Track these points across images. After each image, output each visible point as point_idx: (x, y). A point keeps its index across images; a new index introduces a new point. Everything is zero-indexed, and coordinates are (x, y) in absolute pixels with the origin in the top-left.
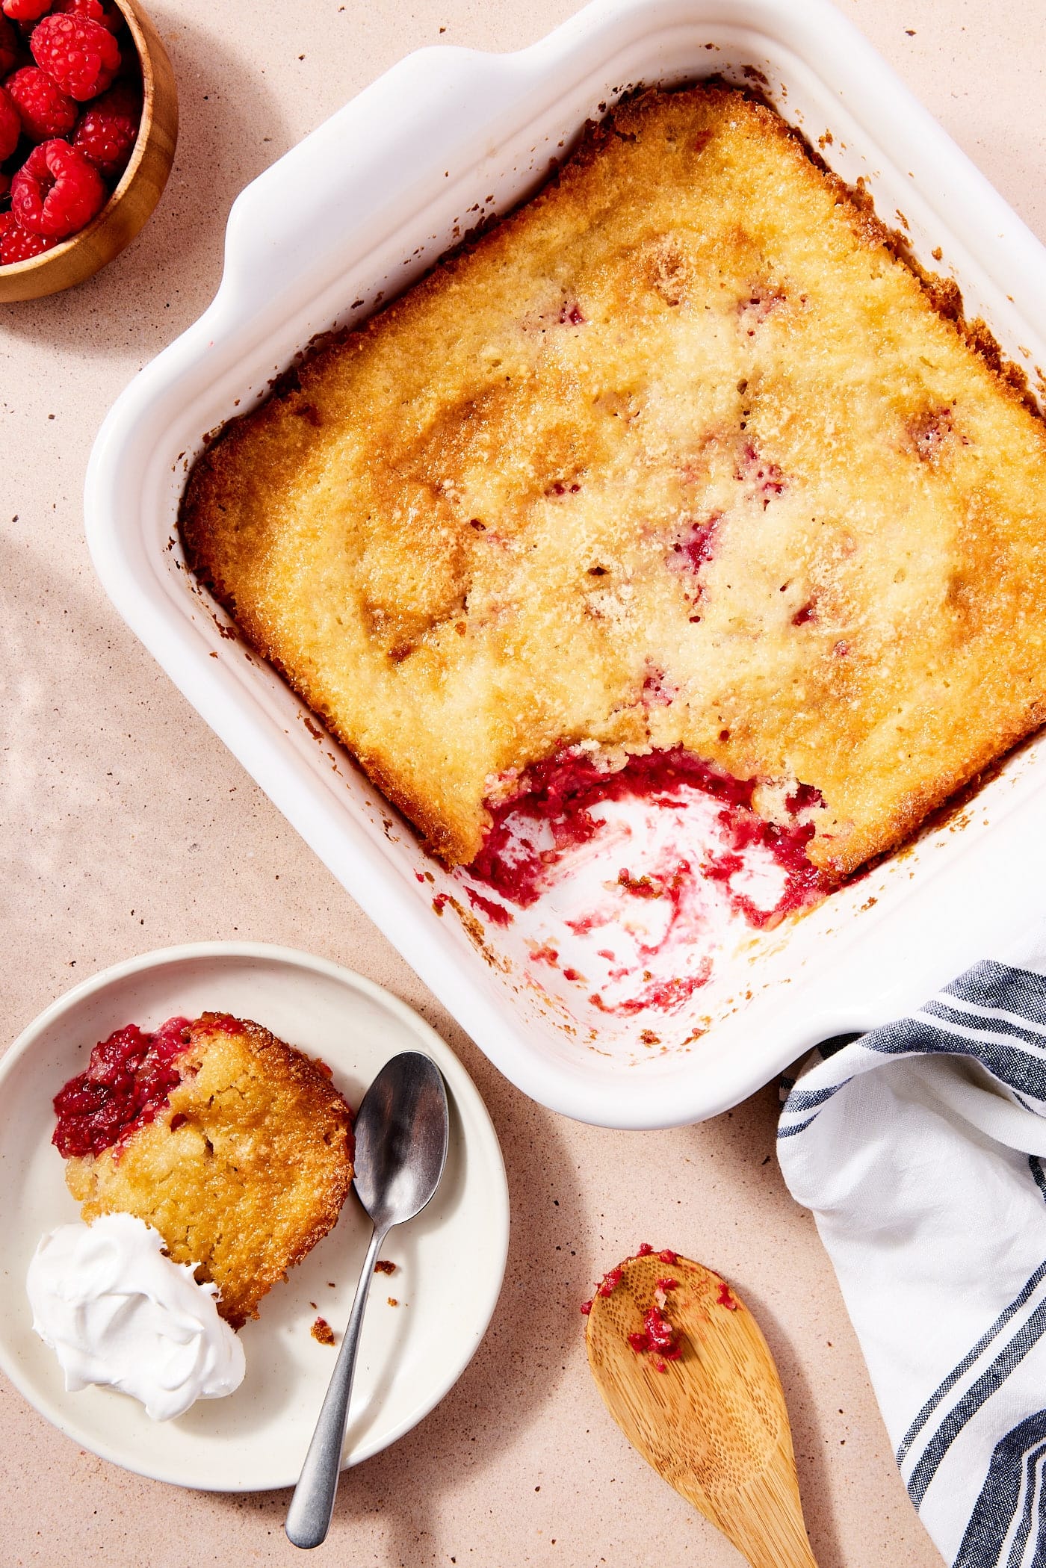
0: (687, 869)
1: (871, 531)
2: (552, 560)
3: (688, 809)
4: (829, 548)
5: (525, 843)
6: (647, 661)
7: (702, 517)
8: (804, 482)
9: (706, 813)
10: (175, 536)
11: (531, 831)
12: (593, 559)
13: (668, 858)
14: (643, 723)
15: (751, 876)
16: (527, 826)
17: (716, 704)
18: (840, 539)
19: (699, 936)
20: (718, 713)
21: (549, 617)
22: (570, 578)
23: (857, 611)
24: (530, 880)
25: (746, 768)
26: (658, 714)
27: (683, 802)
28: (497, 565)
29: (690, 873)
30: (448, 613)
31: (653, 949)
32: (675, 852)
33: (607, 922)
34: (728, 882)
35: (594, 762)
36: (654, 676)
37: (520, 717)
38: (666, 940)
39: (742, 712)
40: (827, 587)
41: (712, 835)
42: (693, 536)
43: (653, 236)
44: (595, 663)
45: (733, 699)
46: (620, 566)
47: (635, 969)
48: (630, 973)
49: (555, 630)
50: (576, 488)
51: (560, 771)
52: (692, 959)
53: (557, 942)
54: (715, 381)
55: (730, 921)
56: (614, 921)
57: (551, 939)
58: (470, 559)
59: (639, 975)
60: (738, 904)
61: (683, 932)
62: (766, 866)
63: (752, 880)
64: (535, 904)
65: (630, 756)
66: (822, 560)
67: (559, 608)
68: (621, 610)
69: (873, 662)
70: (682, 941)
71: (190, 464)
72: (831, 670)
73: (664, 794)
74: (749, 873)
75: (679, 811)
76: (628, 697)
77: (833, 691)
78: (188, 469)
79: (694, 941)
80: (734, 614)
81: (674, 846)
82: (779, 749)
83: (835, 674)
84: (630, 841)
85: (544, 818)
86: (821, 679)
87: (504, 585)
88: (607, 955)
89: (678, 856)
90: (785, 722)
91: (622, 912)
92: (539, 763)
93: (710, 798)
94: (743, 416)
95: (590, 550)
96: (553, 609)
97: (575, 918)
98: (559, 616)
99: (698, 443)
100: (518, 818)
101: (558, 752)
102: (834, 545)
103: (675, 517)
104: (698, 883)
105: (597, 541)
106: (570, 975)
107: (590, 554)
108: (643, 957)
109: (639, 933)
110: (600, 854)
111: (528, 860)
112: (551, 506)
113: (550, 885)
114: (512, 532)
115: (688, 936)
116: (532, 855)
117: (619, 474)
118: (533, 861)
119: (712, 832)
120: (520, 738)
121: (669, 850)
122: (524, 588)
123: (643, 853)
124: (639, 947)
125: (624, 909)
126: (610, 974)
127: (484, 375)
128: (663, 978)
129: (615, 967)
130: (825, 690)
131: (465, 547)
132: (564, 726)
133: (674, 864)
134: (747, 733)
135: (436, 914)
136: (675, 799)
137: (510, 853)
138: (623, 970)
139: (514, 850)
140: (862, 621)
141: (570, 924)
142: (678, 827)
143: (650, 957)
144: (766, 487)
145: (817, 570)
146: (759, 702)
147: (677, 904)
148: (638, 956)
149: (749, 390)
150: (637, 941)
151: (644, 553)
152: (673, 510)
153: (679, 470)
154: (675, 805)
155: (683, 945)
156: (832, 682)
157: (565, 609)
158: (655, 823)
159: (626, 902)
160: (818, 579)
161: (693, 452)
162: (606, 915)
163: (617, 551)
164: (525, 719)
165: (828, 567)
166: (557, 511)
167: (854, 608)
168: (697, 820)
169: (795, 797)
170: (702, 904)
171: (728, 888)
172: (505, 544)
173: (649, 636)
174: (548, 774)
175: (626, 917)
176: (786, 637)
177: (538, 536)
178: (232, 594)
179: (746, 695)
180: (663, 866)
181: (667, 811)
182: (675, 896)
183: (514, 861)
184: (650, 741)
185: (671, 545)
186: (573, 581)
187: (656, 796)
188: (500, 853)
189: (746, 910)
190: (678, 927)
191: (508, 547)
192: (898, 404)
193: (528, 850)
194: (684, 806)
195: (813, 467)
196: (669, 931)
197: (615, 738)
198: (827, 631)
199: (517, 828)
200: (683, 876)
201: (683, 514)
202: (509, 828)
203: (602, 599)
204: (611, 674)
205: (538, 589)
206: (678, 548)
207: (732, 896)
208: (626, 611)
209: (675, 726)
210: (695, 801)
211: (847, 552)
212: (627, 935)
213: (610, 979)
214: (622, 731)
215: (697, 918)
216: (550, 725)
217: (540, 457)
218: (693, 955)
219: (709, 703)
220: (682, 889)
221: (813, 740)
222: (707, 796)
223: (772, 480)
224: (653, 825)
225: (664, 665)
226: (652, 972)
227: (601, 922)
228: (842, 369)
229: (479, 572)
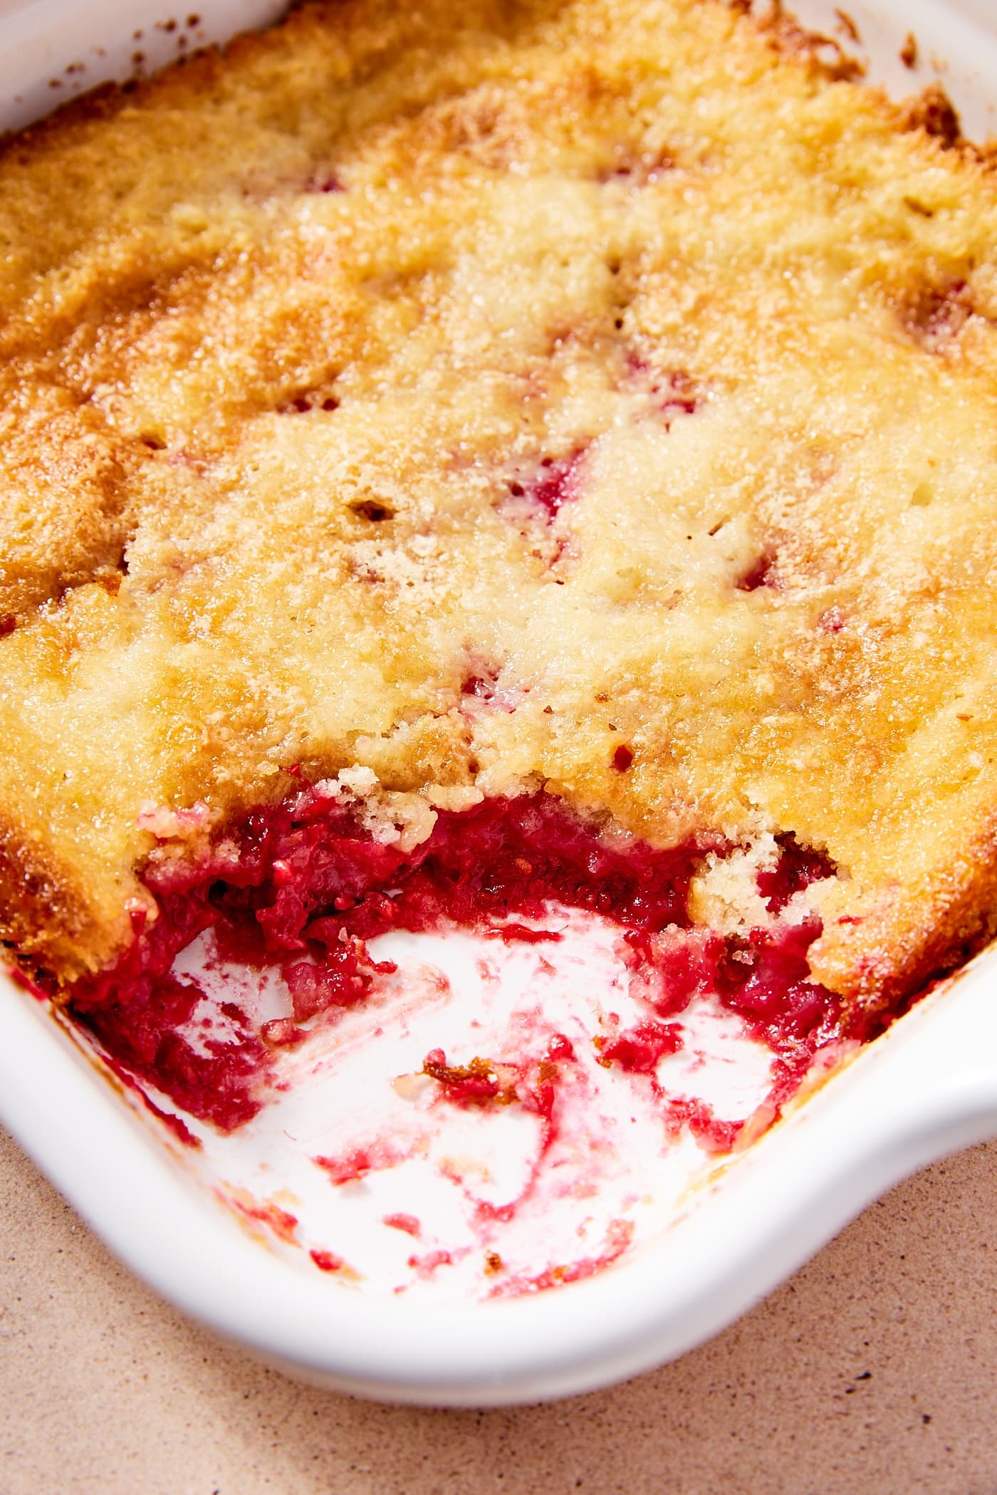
0: (565, 1051)
1: (860, 432)
2: (286, 488)
3: (562, 944)
4: (787, 472)
5: (231, 1011)
6: (467, 648)
7: (557, 444)
8: (732, 385)
9: (600, 949)
11: (242, 989)
12: (361, 485)
13: (526, 1033)
14: (463, 745)
15: (701, 1061)
16: (236, 980)
17: (602, 699)
18: (806, 459)
19: (601, 1183)
20: (609, 718)
21: (276, 568)
22: (319, 515)
23: (852, 554)
24: (239, 1082)
25: (672, 814)
26: (488, 727)
27: (552, 930)
28: (184, 496)
29: (574, 1059)
30: (90, 571)
31: (502, 1210)
32: (540, 1020)
33: (403, 1157)
34: (653, 1074)
35: (368, 824)
36: (479, 672)
37: (217, 716)
38: (530, 1191)
39: (656, 716)
40: (792, 530)
41: (615, 990)
42: (542, 476)
43: (456, 91)
44: (366, 638)
45: (635, 693)
46: (412, 503)
47: (467, 1251)
48: (455, 1259)
49: (290, 588)
50: (330, 405)
51: (299, 835)
52: (588, 1226)
53: (294, 1199)
54: (564, 250)
55: (664, 1150)
56: (418, 1156)
57: (284, 1194)
58: (136, 485)
59: (478, 1261)
60: (680, 1117)
61: (567, 1174)
62: (729, 1042)
63: (703, 1070)
64: (251, 1126)
65: (440, 811)
66: (778, 489)
67: (297, 556)
68: (416, 571)
69: (895, 629)
70: (564, 1192)
72: (817, 651)
73: (513, 918)
74: (696, 1058)
75: (545, 947)
76: (431, 698)
77: (824, 685)
79: (590, 1191)
80: (625, 564)
81: (538, 1011)
82: (734, 775)
83: (825, 656)
84: (446, 1002)
85: (271, 965)
86: (801, 664)
87: (196, 528)
88: (402, 1223)
89: (547, 1027)
90: (739, 736)
91: (434, 1139)
92: (257, 810)
93: (606, 925)
94: (616, 310)
95: (355, 470)
96: (287, 555)
97: (337, 1150)
98: (298, 567)
99: (544, 343)
100: (217, 966)
101: (292, 794)
102: (796, 467)
103: (511, 438)
104: (591, 1078)
105: (368, 459)
106: (324, 1262)
107: (356, 479)
108: (484, 1226)
109: (470, 1179)
110: (384, 1029)
111: (237, 1042)
112: (286, 426)
113: (282, 1088)
114: (212, 452)
115: (576, 1183)
116: (244, 1032)
117: (406, 381)
118: (249, 1045)
119: (614, 984)
120: (214, 751)
121: (529, 1019)
122: (233, 529)
123: (475, 1024)
124: (474, 1206)
125: (438, 1132)
126: (413, 1262)
127: (175, 243)
128: (528, 1269)
129: (422, 1249)
130: (809, 683)
131: (127, 466)
132: (304, 735)
133: (539, 1046)
134: (667, 756)
136: (535, 926)
137: (200, 1030)
138: (440, 1254)
139: (207, 1023)
140: (863, 570)
141: (323, 1162)
142: (544, 976)
143: (497, 1227)
144: (667, 404)
145: (771, 504)
146: (686, 701)
147: (549, 1119)
148: (472, 1225)
149: (625, 270)
150: (467, 1194)
151: (456, 487)
152: (505, 428)
153: (512, 376)
154: (534, 938)
155: (568, 1201)
156: (822, 669)
157: (308, 559)
158: (498, 970)
159: (442, 1118)
160: (775, 518)
161: (537, 354)
162: (400, 1145)
163: (404, 477)
164: (226, 722)
165: (791, 499)
167: (846, 550)
168: (581, 962)
169: (775, 871)
170: (604, 1119)
171: (655, 1086)
172: (201, 470)
173: (467, 602)
174: (274, 836)
175: (440, 1149)
176: (725, 602)
177: (262, 455)
179: (657, 684)
180: (516, 1048)
181: (523, 948)
182: (545, 1105)
183: (209, 1045)
184: (479, 782)
185: (504, 481)
186: (324, 519)
187: (495, 921)
188: (180, 1029)
189: (696, 1123)
190: (556, 1165)
191: (206, 474)
192: (876, 275)
193: (237, 1025)
194: (556, 937)
195: (746, 359)
196: (536, 1174)
197: (408, 775)
198: (799, 596)
199: (214, 984)
200: (563, 1067)
201: (524, 439)
202: (197, 983)
203: (379, 553)
204: (397, 658)
205: (259, 527)
206: (517, 491)
207: (665, 1103)
208: (426, 572)
209: (524, 741)
210: (576, 929)
211: (821, 478)
212: (448, 1183)
213: (412, 1273)
214: (422, 757)
215: (594, 1146)
216: (276, 733)
217: (265, 353)
218: (589, 1219)
219: (589, 699)
220: (561, 1092)
221: (799, 758)
222: (599, 919)
223: (677, 394)
224: (493, 973)
225: (498, 653)
226: (504, 1258)
227: (391, 1158)
228: (777, 230)
229: (151, 507)
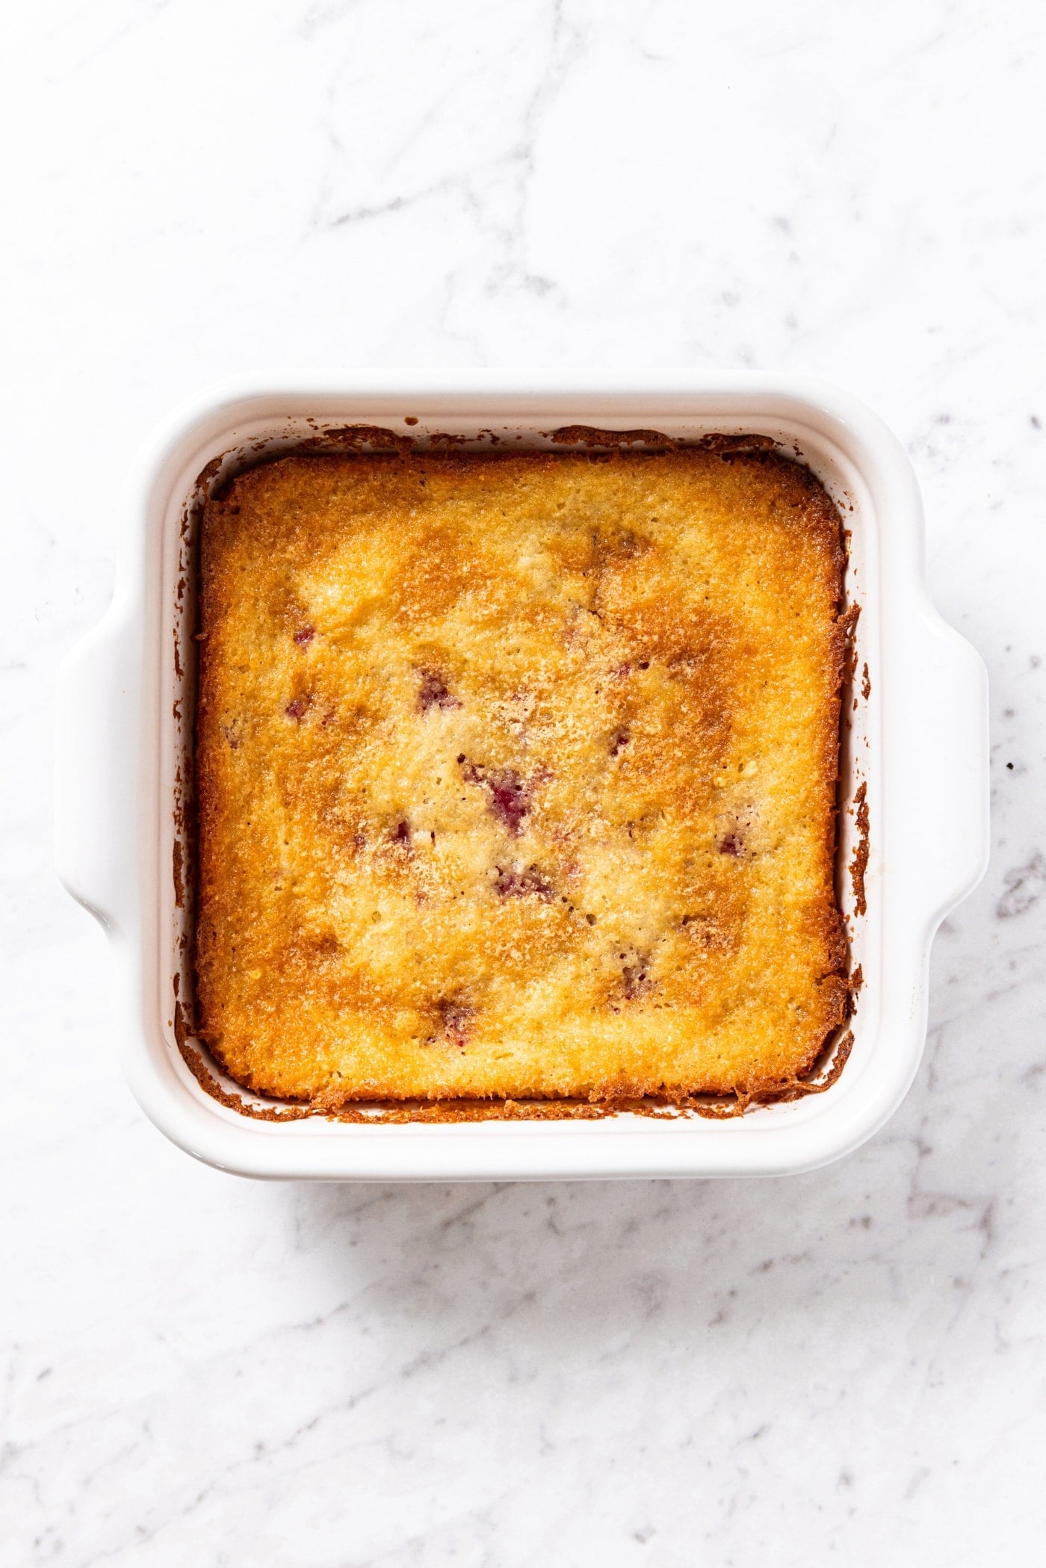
6: (459, 704)
7: (524, 821)
10: (802, 459)
42: (517, 805)
44: (486, 667)
71: (840, 509)
78: (838, 505)
94: (571, 905)
103: (540, 803)
112: (615, 724)
135: (410, 416)
145: (427, 867)
151: (533, 762)
152: (546, 805)
153: (570, 831)
160: (420, 863)
166: (608, 725)
176: (398, 809)
177: (602, 700)
178: (732, 464)
185: (523, 784)
198: (379, 840)
201: (538, 810)
204: (469, 671)
206: (518, 787)
225: (448, 713)
229: (610, 640)
